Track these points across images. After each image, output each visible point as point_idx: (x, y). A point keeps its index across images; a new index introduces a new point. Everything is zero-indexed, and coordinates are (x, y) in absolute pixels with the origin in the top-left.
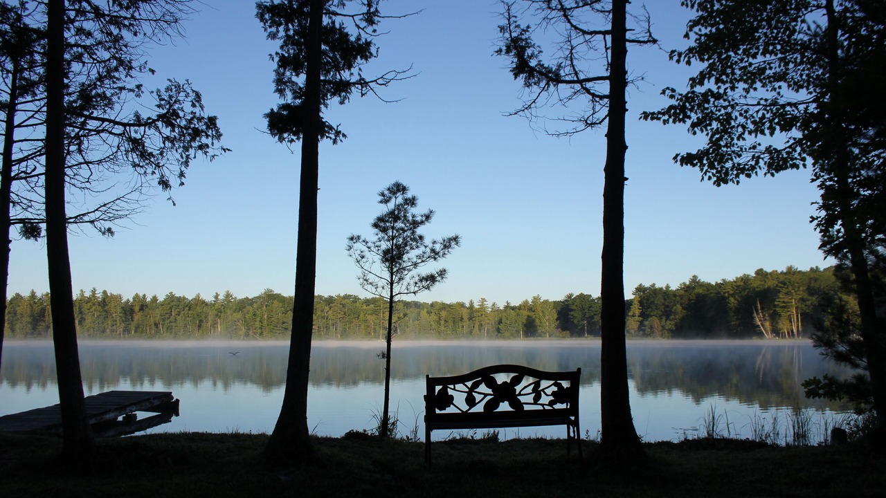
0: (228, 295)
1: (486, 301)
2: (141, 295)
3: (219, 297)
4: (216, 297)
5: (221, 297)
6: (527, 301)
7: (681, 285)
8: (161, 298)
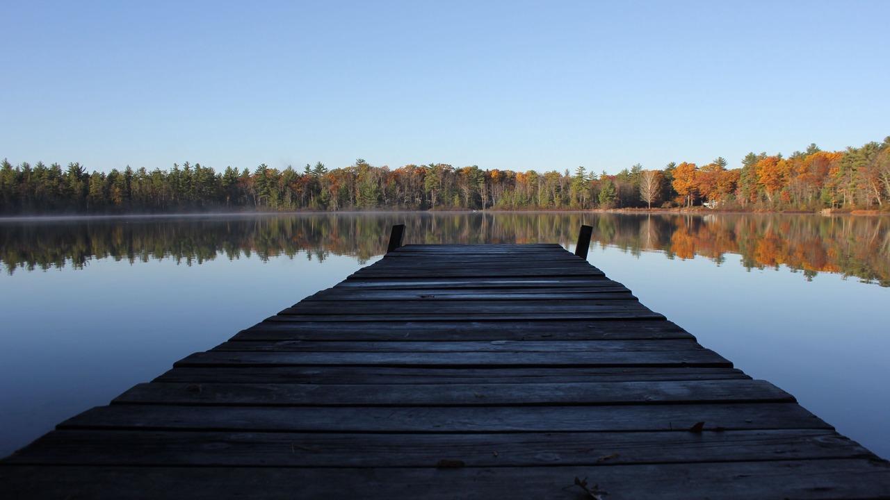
0: (320, 167)
1: (584, 169)
2: (233, 168)
3: (310, 168)
4: (308, 168)
5: (313, 168)
6: (626, 171)
7: (794, 153)
8: (252, 172)
